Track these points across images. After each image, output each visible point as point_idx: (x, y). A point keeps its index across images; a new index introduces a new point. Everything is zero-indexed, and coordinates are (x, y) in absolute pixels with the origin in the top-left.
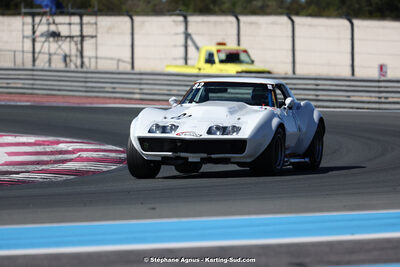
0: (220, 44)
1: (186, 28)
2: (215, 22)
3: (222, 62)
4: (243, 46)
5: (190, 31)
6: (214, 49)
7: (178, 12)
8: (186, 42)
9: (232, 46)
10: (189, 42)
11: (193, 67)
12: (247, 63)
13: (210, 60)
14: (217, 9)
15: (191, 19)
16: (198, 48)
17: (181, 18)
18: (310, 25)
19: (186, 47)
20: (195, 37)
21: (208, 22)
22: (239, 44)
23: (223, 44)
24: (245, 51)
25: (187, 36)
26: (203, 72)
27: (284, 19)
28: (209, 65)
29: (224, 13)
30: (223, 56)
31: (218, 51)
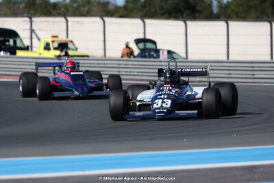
0: (54, 37)
1: (31, 26)
2: (54, 22)
3: (55, 49)
4: (70, 38)
5: (34, 27)
6: (50, 41)
7: (25, 15)
8: (31, 35)
9: (62, 38)
10: (34, 36)
11: (36, 52)
12: (73, 50)
13: (47, 47)
14: (55, 12)
15: (34, 19)
16: (39, 39)
17: (28, 19)
18: (118, 24)
19: (31, 38)
20: (37, 32)
21: (48, 21)
22: (67, 37)
23: (57, 37)
24: (71, 42)
25: (32, 31)
26: (42, 56)
27: (98, 20)
28: (46, 51)
29: (59, 15)
30: (56, 45)
31: (53, 42)
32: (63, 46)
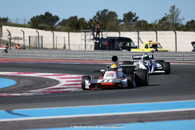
0: (150, 41)
1: (138, 36)
2: (150, 34)
3: (151, 47)
4: (158, 42)
5: (140, 37)
6: (148, 43)
7: (135, 30)
8: (138, 41)
9: (154, 42)
10: (140, 41)
11: (141, 49)
12: (160, 48)
13: (146, 47)
14: (150, 29)
16: (142, 43)
17: (137, 33)
18: (183, 34)
20: (141, 39)
21: (147, 33)
23: (151, 41)
24: (159, 44)
25: (139, 38)
26: (144, 51)
27: (173, 32)
28: (146, 49)
29: (153, 30)
30: (151, 46)
31: (149, 44)
32: (155, 46)
